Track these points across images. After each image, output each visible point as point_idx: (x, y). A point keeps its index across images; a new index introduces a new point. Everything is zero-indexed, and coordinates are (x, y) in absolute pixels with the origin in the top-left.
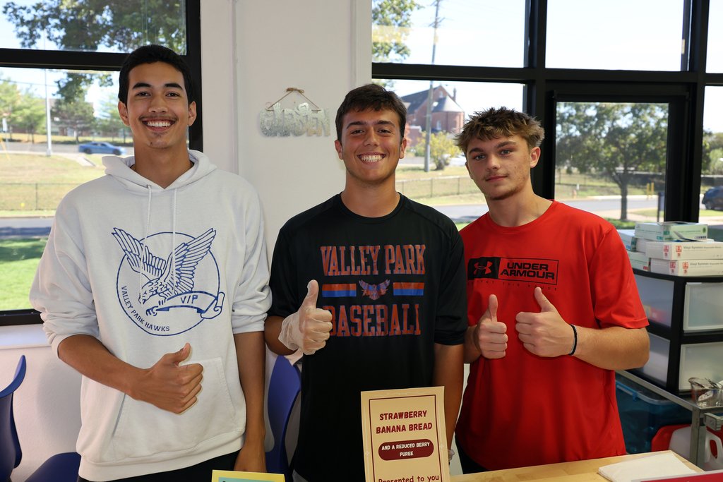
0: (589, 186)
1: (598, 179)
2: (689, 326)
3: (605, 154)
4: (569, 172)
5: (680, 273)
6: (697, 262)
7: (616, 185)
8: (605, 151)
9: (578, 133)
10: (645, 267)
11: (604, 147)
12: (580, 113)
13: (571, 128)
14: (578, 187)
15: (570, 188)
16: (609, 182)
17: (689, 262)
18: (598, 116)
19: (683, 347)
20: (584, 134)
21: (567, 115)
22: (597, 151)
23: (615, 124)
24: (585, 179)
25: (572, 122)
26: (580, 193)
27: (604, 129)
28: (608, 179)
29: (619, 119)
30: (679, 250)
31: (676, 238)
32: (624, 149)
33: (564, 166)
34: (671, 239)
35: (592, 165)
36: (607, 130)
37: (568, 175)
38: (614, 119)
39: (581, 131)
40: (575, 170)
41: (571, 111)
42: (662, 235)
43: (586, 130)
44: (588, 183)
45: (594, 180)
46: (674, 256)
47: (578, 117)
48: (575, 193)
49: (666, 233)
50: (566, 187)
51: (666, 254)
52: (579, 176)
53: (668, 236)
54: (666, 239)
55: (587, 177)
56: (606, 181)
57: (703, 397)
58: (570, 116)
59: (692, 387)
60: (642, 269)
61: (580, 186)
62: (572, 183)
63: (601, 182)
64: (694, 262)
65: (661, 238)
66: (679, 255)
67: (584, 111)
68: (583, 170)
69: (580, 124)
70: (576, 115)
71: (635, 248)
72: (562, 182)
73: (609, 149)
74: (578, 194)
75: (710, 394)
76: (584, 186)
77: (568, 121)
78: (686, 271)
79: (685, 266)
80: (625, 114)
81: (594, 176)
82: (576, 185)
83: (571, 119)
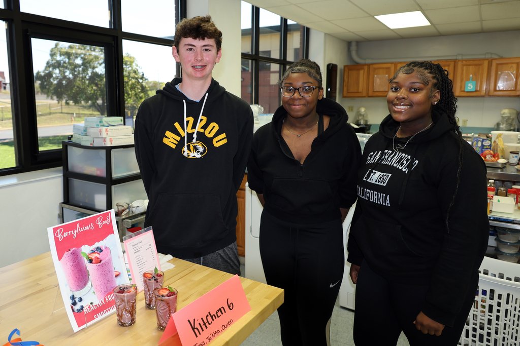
0: (82, 114)
1: (88, 109)
2: (116, 175)
3: (90, 91)
4: (67, 104)
5: (108, 144)
6: (117, 137)
7: (99, 113)
8: (89, 89)
9: (71, 76)
10: (91, 144)
11: (88, 86)
12: (71, 61)
13: (66, 72)
14: (75, 115)
15: (69, 116)
16: (94, 111)
17: (113, 138)
18: (83, 64)
19: (113, 187)
20: (75, 77)
21: (62, 62)
22: (84, 88)
23: (94, 71)
24: (79, 109)
25: (66, 68)
26: (77, 119)
27: (88, 74)
28: (94, 109)
29: (97, 67)
30: (107, 131)
31: (107, 125)
32: (101, 87)
33: (62, 99)
34: (103, 126)
35: (82, 99)
36: (90, 74)
37: (67, 106)
38: (94, 68)
39: (73, 74)
40: (71, 102)
41: (64, 60)
42: (99, 124)
43: (76, 73)
44: (82, 112)
45: (85, 110)
46: (104, 135)
47: (70, 64)
48: (73, 119)
49: (101, 122)
50: (66, 115)
51: (101, 134)
52: (75, 107)
53: (102, 124)
54: (101, 126)
55: (80, 108)
56: (93, 110)
57: (124, 213)
58: (65, 62)
59: (118, 208)
60: (90, 145)
61: (76, 114)
62: (71, 112)
63: (90, 111)
64: (115, 138)
65: (98, 125)
66: (107, 134)
67: (74, 60)
68: (76, 102)
69: (71, 69)
70: (69, 62)
71: (86, 134)
72: (63, 111)
73: (92, 87)
74: (75, 120)
75: (127, 210)
76: (79, 114)
77: (63, 67)
78: (111, 143)
79: (111, 140)
80: (100, 65)
81: (84, 107)
82: (73, 114)
83: (65, 65)
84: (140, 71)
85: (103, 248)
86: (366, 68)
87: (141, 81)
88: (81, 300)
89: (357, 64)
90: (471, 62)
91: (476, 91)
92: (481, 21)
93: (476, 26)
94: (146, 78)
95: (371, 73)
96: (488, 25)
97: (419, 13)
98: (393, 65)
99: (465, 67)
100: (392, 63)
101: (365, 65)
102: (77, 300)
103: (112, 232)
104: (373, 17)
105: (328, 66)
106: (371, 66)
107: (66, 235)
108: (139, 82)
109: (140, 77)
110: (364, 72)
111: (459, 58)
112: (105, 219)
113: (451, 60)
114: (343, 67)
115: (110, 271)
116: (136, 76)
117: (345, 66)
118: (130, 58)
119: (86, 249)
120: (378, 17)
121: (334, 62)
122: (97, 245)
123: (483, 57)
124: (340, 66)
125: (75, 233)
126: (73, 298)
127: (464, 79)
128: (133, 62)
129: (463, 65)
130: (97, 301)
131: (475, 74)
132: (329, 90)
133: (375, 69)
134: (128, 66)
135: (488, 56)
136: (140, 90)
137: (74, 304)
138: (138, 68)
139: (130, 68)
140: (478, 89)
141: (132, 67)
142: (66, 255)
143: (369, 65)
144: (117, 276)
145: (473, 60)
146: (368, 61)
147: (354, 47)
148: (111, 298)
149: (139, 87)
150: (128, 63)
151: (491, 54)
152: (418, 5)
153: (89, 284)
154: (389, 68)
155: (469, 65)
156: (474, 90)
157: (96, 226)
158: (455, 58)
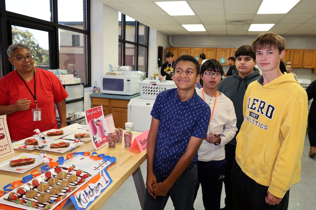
6: (67, 80)
17: (65, 80)
30: (62, 77)
46: (61, 79)
53: (58, 73)
59: (69, 116)
79: (64, 82)
84: (36, 42)
85: (100, 120)
86: (177, 49)
87: (36, 49)
88: (96, 139)
89: (172, 47)
90: (223, 50)
91: (225, 63)
92: (227, 31)
93: (225, 33)
94: (41, 47)
95: (179, 52)
96: (230, 33)
97: (202, 25)
98: (189, 49)
99: (220, 52)
100: (189, 48)
101: (176, 48)
102: (95, 139)
103: (102, 115)
104: (181, 25)
105: (159, 47)
106: (179, 49)
107: (89, 114)
108: (35, 49)
109: (36, 46)
110: (176, 52)
111: (218, 47)
112: (100, 109)
113: (215, 48)
114: (165, 48)
115: (103, 129)
116: (33, 45)
117: (166, 48)
118: (29, 33)
119: (95, 120)
120: (183, 25)
121: (161, 46)
122: (98, 119)
123: (227, 47)
124: (164, 48)
125: (92, 113)
126: (93, 138)
127: (220, 57)
128: (31, 36)
129: (220, 51)
130: (101, 140)
131: (224, 55)
132: (159, 59)
133: (181, 50)
134: (27, 39)
135: (230, 47)
136: (36, 55)
137: (94, 140)
138: (34, 40)
139: (28, 40)
140: (226, 62)
141: (30, 40)
142: (90, 121)
143: (178, 48)
144: (105, 131)
145: (224, 48)
146: (178, 46)
147: (170, 39)
148: (105, 139)
149: (35, 52)
150: (27, 37)
151: (231, 46)
152: (201, 22)
153: (97, 133)
154: (187, 50)
155: (222, 51)
156: (224, 62)
157: (97, 111)
158: (216, 47)
